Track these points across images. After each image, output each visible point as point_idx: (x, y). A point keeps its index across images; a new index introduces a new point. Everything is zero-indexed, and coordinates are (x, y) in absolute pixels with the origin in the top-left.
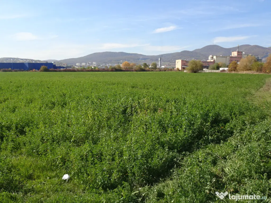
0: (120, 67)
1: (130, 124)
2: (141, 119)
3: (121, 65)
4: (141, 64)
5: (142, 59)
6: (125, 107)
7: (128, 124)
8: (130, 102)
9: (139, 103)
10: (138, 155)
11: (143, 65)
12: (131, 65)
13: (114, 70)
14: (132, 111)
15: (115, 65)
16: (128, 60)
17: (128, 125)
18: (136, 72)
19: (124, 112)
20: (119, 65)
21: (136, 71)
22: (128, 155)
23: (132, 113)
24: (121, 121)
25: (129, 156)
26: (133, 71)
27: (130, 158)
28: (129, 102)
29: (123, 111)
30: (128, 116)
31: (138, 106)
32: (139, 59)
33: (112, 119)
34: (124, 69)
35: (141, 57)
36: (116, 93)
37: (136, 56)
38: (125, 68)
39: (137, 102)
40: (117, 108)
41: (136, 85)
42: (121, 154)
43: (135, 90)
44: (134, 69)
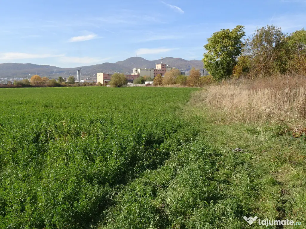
0: (28, 82)
1: (45, 155)
2: (60, 148)
3: (30, 79)
4: (56, 78)
5: (56, 72)
6: (37, 133)
7: (43, 155)
8: (44, 126)
9: (56, 126)
10: (59, 198)
11: (58, 79)
12: (42, 79)
13: (20, 85)
14: (46, 137)
15: (22, 80)
16: (39, 74)
17: (43, 158)
18: (49, 88)
19: (36, 140)
20: (27, 80)
21: (50, 86)
22: (44, 200)
23: (47, 141)
24: (32, 153)
25: (47, 201)
26: (45, 86)
27: (48, 204)
28: (42, 126)
29: (35, 138)
30: (42, 144)
31: (55, 130)
32: (53, 72)
33: (20, 151)
34: (34, 85)
35: (55, 70)
36: (24, 114)
37: (49, 69)
38: (34, 83)
39: (53, 125)
40: (26, 136)
41: (51, 103)
42: (34, 200)
43: (49, 110)
44: (46, 84)
